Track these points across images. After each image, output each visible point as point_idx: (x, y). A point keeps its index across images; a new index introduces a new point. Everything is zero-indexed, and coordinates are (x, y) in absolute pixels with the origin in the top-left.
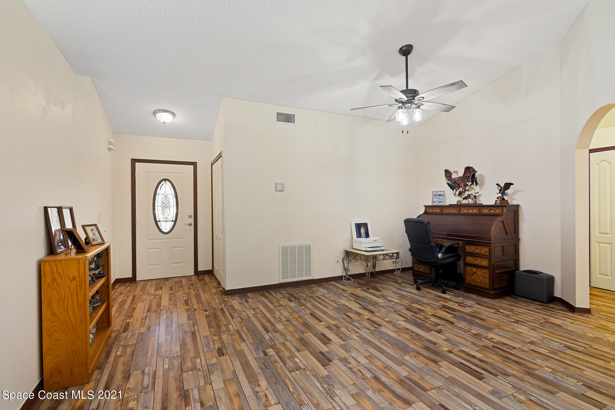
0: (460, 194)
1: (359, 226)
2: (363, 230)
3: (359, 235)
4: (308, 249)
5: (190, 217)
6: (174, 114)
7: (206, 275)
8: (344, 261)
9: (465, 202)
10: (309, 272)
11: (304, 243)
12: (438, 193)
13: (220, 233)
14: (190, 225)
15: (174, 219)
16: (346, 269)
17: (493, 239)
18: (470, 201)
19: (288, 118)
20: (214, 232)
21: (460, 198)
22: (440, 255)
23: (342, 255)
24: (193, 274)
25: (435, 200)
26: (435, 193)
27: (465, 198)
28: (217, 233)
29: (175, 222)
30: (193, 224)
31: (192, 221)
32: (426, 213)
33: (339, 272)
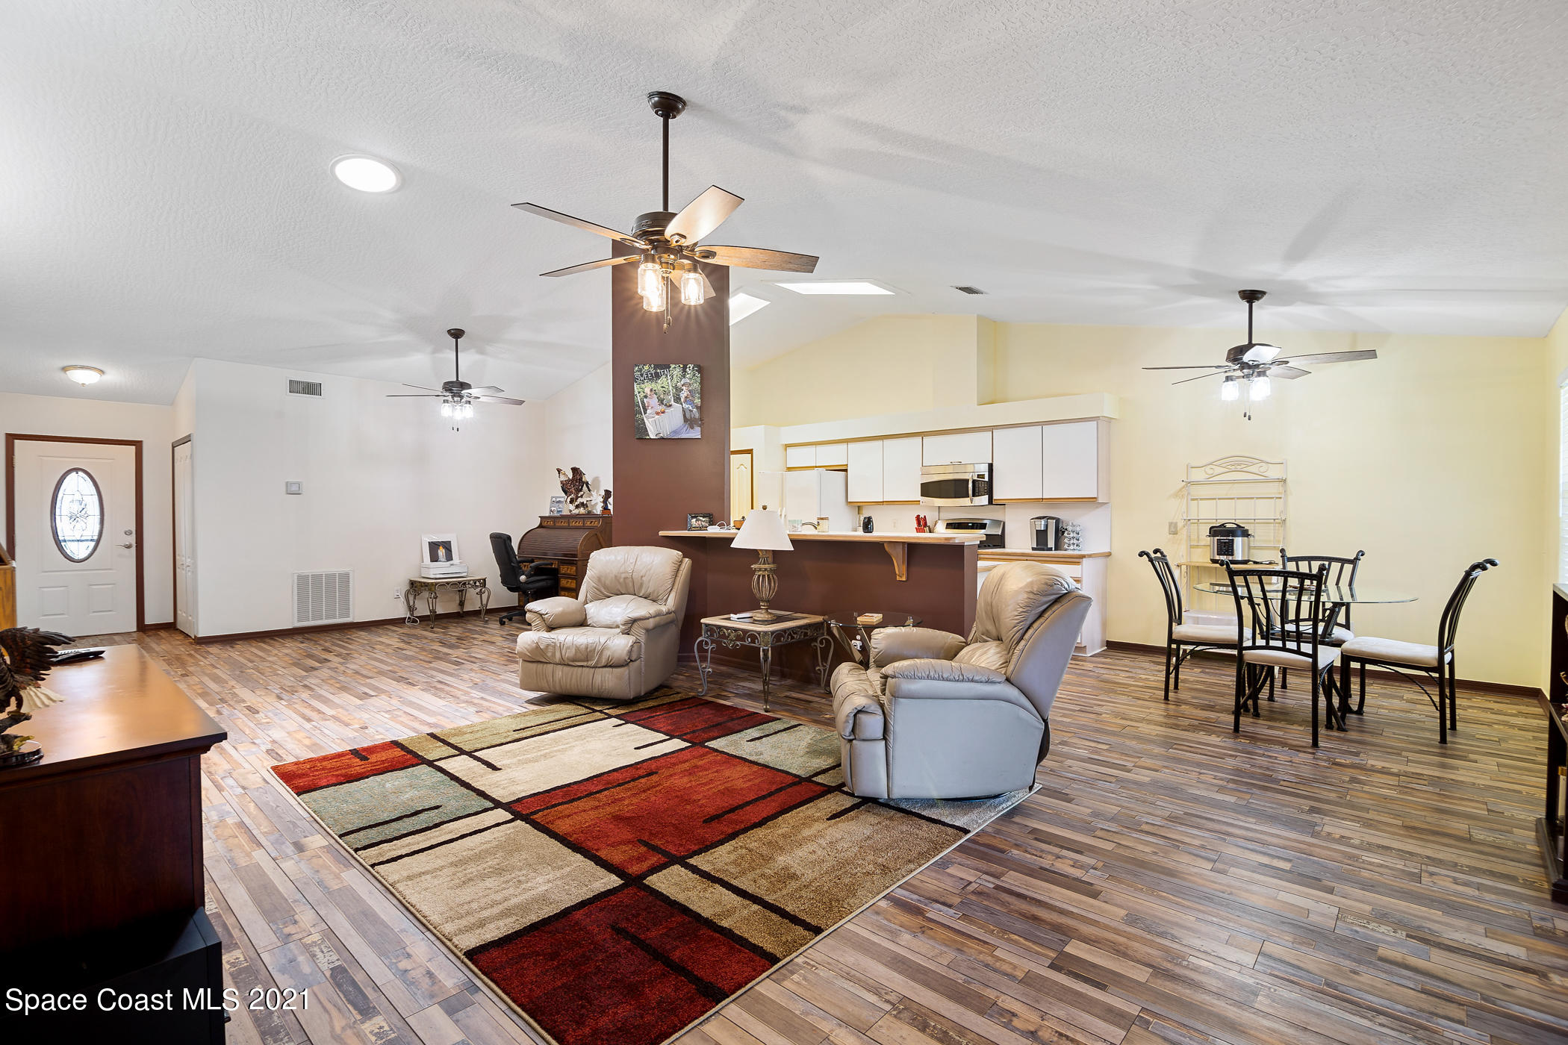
0: (572, 502)
1: (434, 547)
2: (441, 552)
3: (434, 558)
4: (345, 578)
5: (128, 533)
6: (102, 372)
7: (162, 631)
8: (409, 596)
9: (576, 511)
10: (346, 611)
11: (336, 569)
12: (558, 500)
13: (189, 557)
14: (129, 547)
15: (96, 538)
16: (411, 609)
17: (579, 556)
18: (582, 510)
19: (311, 389)
20: (177, 557)
21: (572, 507)
22: (523, 578)
23: (407, 587)
24: (135, 630)
25: (553, 509)
26: (554, 499)
27: (577, 507)
28: (184, 558)
29: (98, 542)
30: (134, 545)
31: (132, 540)
32: (541, 526)
33: (400, 611)
